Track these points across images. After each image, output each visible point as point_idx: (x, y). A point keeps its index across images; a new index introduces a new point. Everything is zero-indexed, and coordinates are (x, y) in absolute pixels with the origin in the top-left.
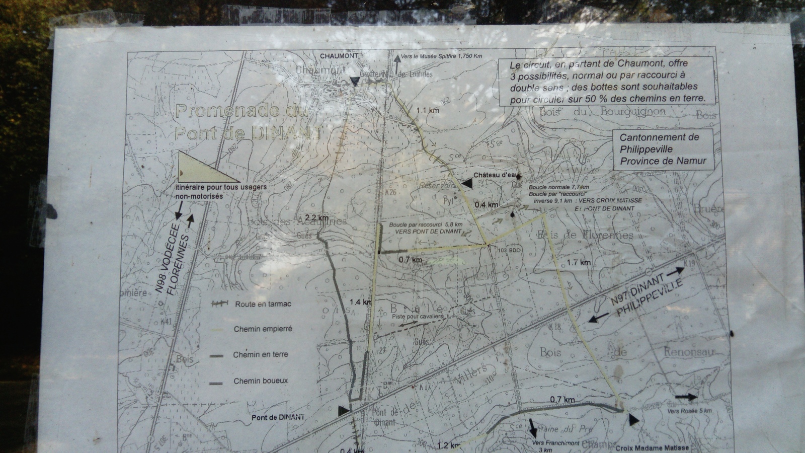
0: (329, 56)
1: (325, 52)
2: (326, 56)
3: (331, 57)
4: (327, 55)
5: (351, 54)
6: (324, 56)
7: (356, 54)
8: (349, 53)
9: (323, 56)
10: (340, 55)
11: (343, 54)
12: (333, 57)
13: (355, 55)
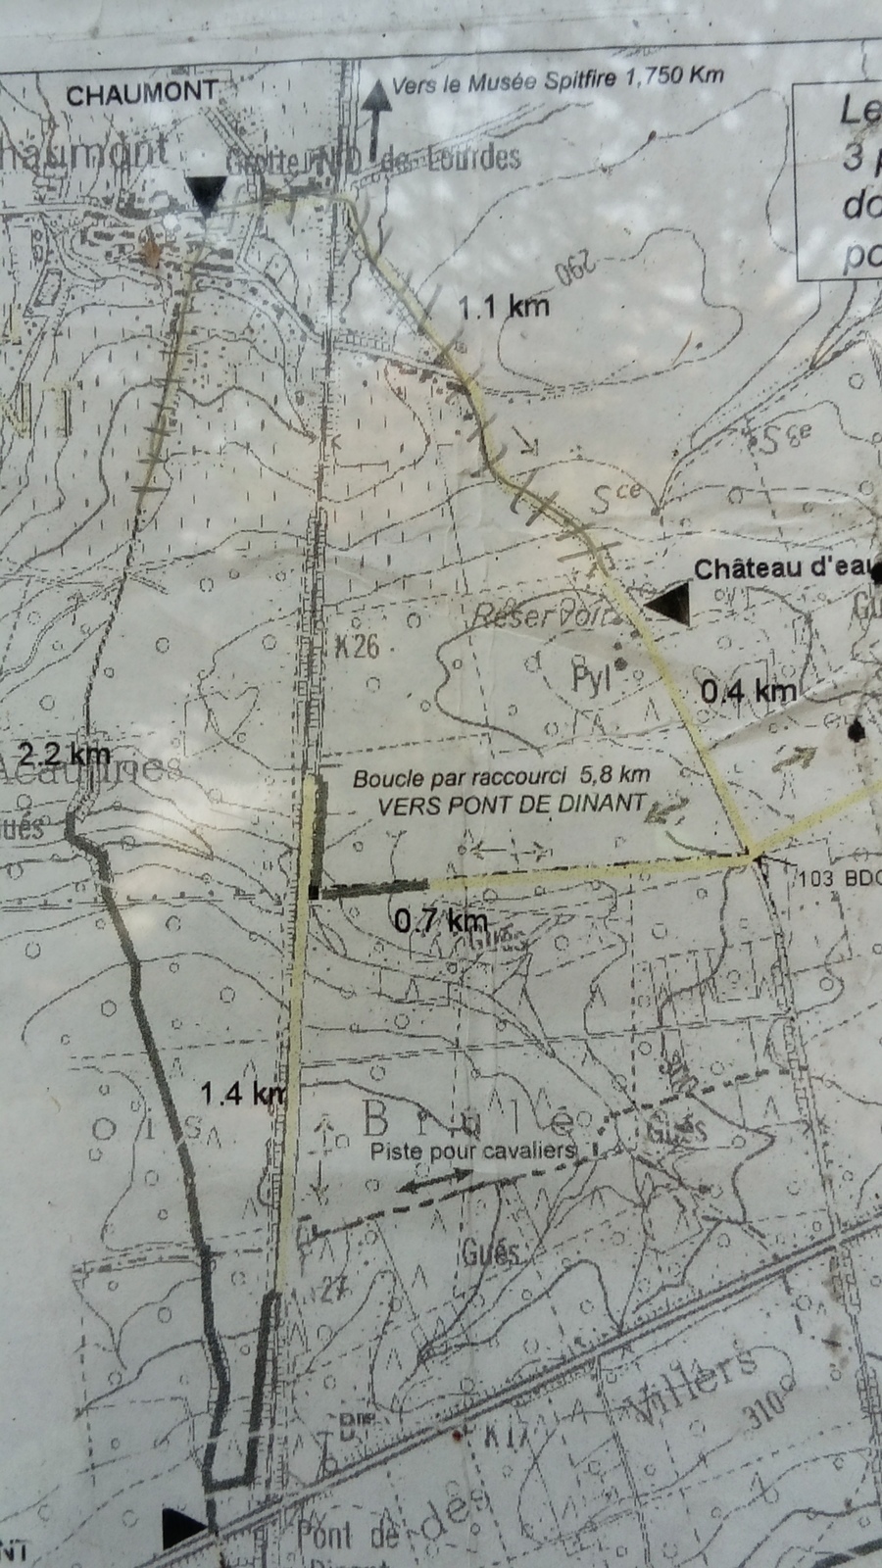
0: (101, 95)
1: (83, 81)
2: (89, 96)
3: (110, 98)
4: (95, 90)
5: (187, 84)
6: (84, 96)
7: (211, 82)
8: (181, 80)
9: (76, 96)
10: (147, 86)
11: (159, 86)
12: (118, 98)
13: (205, 87)
